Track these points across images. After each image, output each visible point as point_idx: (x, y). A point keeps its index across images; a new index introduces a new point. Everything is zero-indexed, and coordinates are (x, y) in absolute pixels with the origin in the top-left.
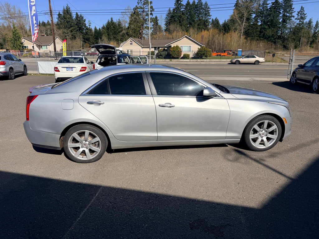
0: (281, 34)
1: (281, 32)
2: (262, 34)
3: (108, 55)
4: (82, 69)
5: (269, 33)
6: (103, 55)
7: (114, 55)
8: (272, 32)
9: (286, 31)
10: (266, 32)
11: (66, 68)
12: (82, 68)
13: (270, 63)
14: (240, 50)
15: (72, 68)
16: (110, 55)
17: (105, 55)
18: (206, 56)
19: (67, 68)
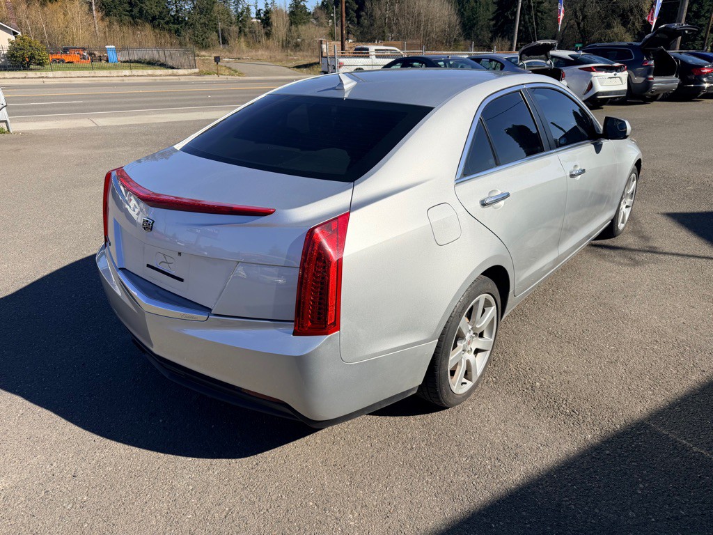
0: (177, 11)
1: (176, 7)
2: (136, 10)
5: (152, 8)
8: (156, 6)
9: (186, 7)
10: (143, 5)
13: (214, 78)
14: (111, 47)
18: (41, 64)
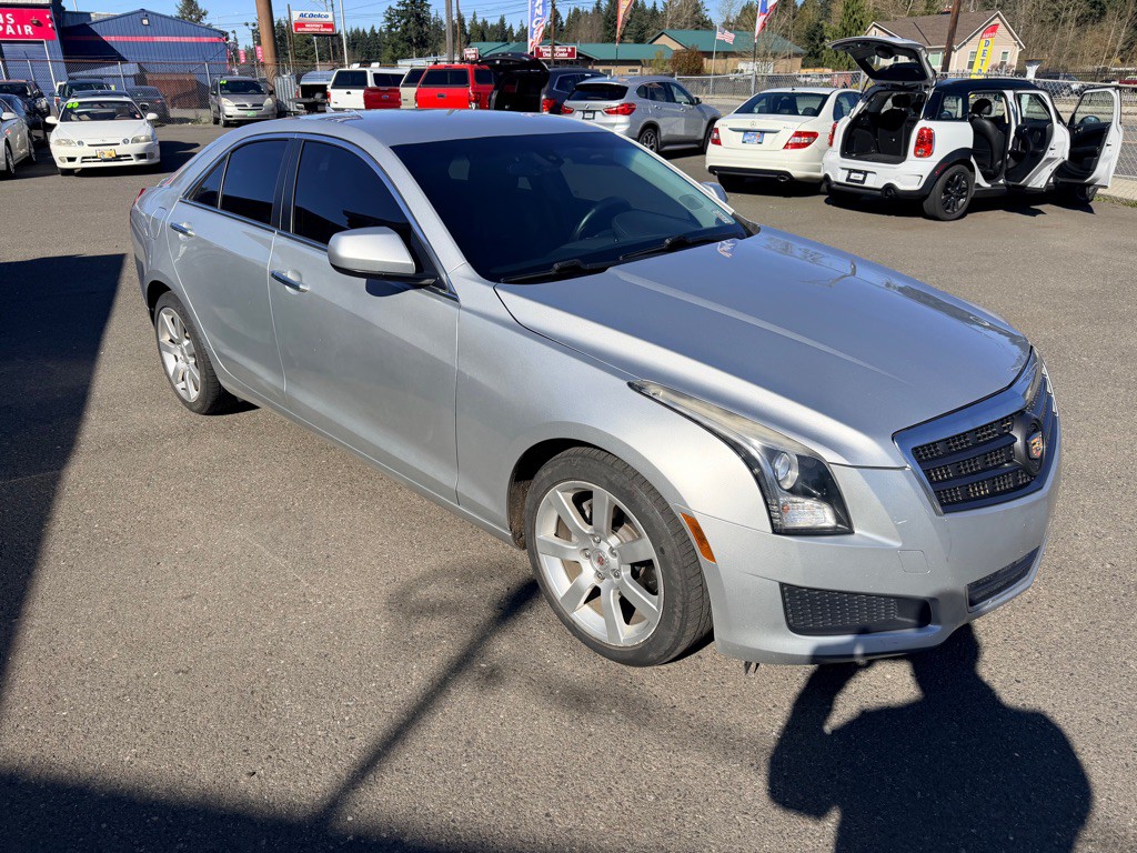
3: (900, 83)
4: (797, 140)
6: (884, 82)
7: (923, 83)
11: (742, 134)
12: (798, 134)
15: (762, 132)
16: (907, 83)
17: (892, 85)
19: (746, 131)
